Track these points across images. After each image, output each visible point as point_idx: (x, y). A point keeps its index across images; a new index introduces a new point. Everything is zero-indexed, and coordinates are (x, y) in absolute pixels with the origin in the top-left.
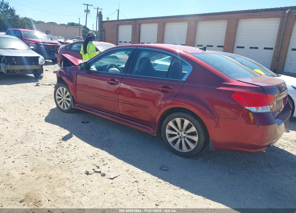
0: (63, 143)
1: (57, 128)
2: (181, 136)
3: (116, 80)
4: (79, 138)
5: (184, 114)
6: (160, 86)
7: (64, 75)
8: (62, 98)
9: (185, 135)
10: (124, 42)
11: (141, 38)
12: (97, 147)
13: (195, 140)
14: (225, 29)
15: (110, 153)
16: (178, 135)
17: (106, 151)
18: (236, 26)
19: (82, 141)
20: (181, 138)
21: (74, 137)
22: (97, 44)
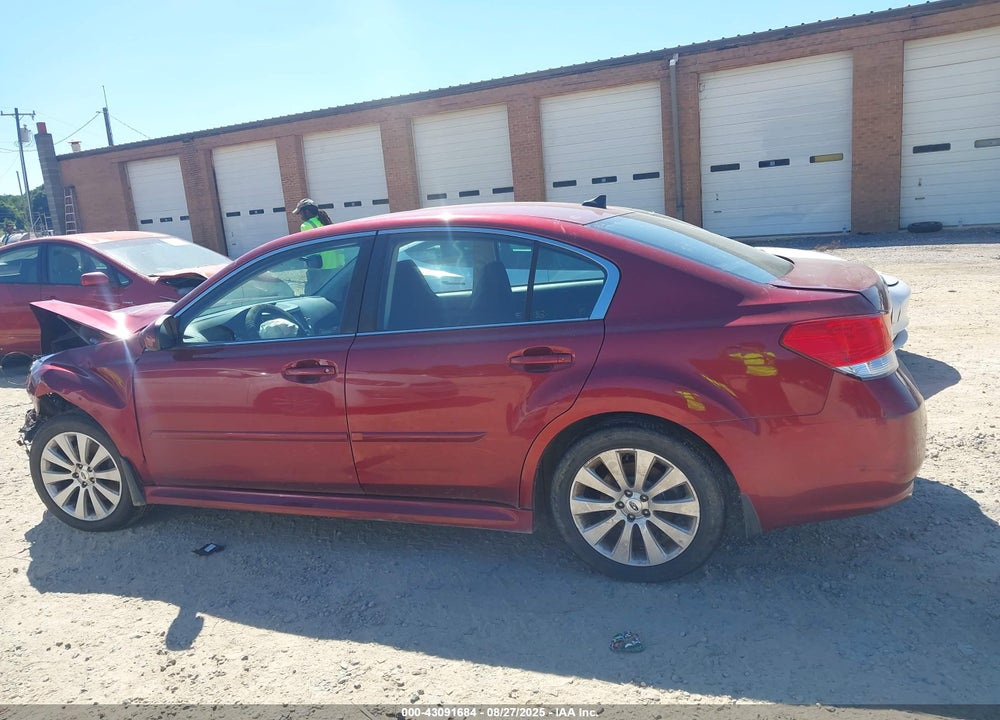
0: (183, 658)
1: (110, 606)
2: (632, 511)
3: (322, 362)
4: (233, 620)
5: (631, 432)
6: (514, 354)
7: (70, 385)
8: (75, 475)
9: (645, 505)
10: (162, 220)
11: (221, 196)
12: (333, 638)
13: (691, 514)
14: (505, 132)
15: (403, 645)
16: (618, 511)
17: (380, 641)
18: (537, 118)
19: (255, 631)
20: (630, 518)
21: (211, 623)
22: (101, 241)
